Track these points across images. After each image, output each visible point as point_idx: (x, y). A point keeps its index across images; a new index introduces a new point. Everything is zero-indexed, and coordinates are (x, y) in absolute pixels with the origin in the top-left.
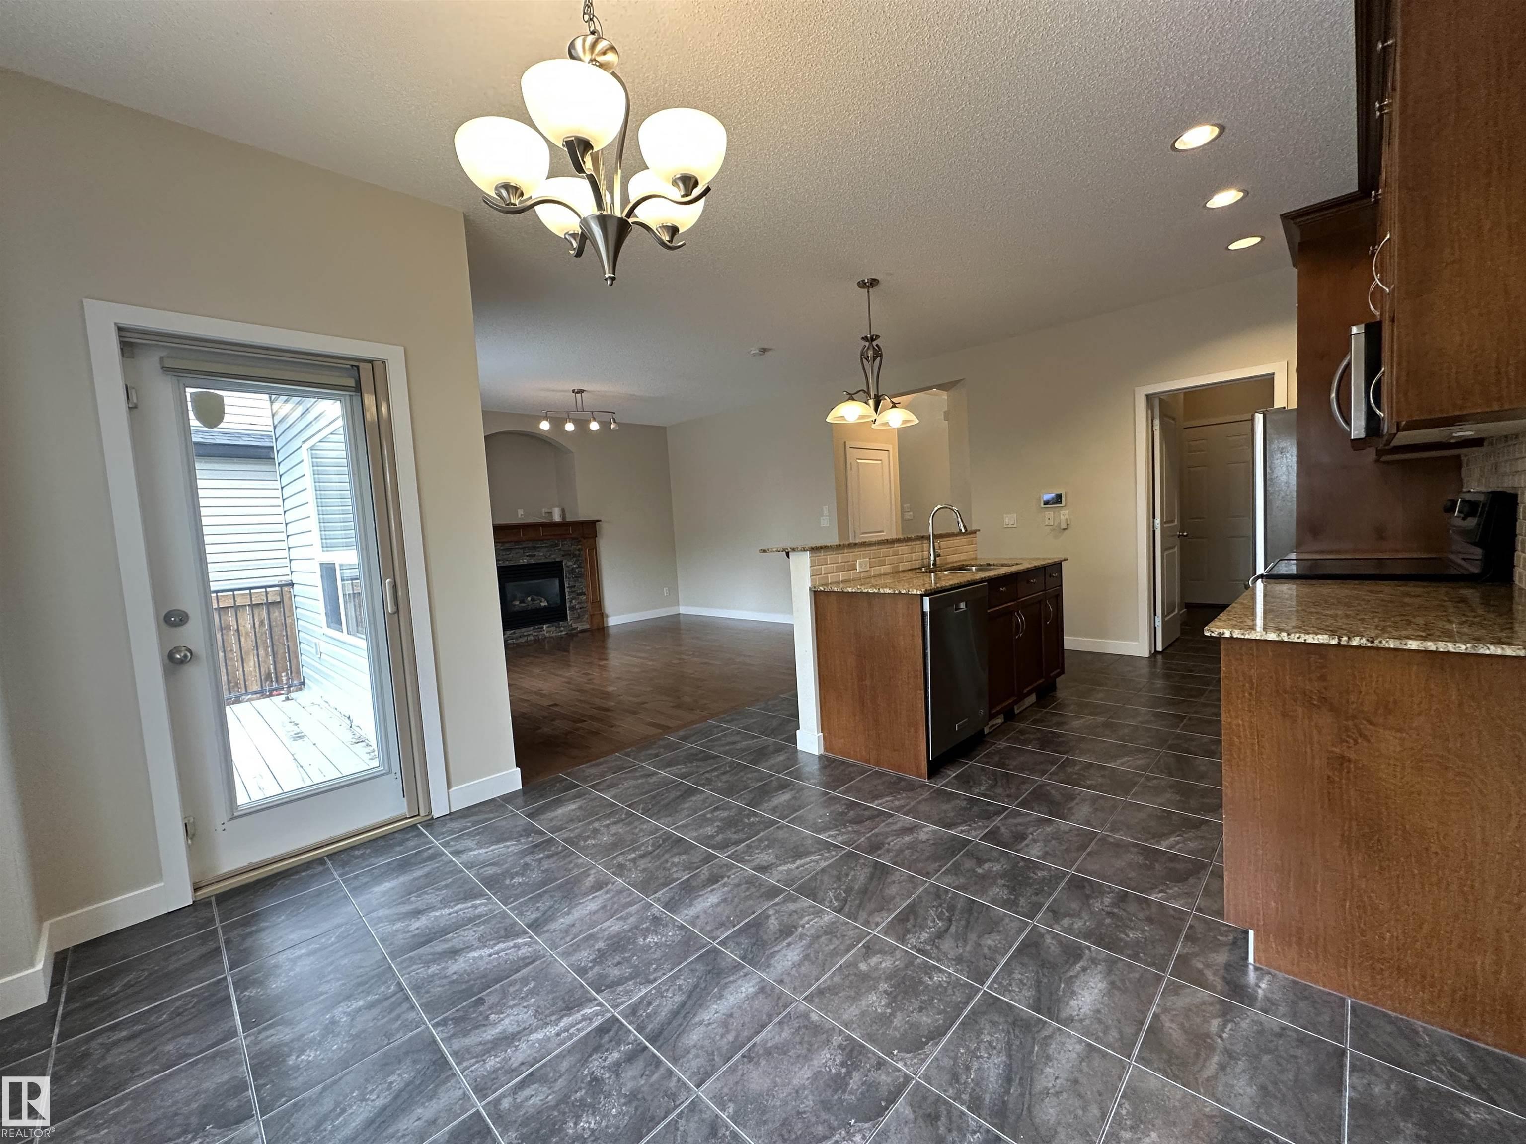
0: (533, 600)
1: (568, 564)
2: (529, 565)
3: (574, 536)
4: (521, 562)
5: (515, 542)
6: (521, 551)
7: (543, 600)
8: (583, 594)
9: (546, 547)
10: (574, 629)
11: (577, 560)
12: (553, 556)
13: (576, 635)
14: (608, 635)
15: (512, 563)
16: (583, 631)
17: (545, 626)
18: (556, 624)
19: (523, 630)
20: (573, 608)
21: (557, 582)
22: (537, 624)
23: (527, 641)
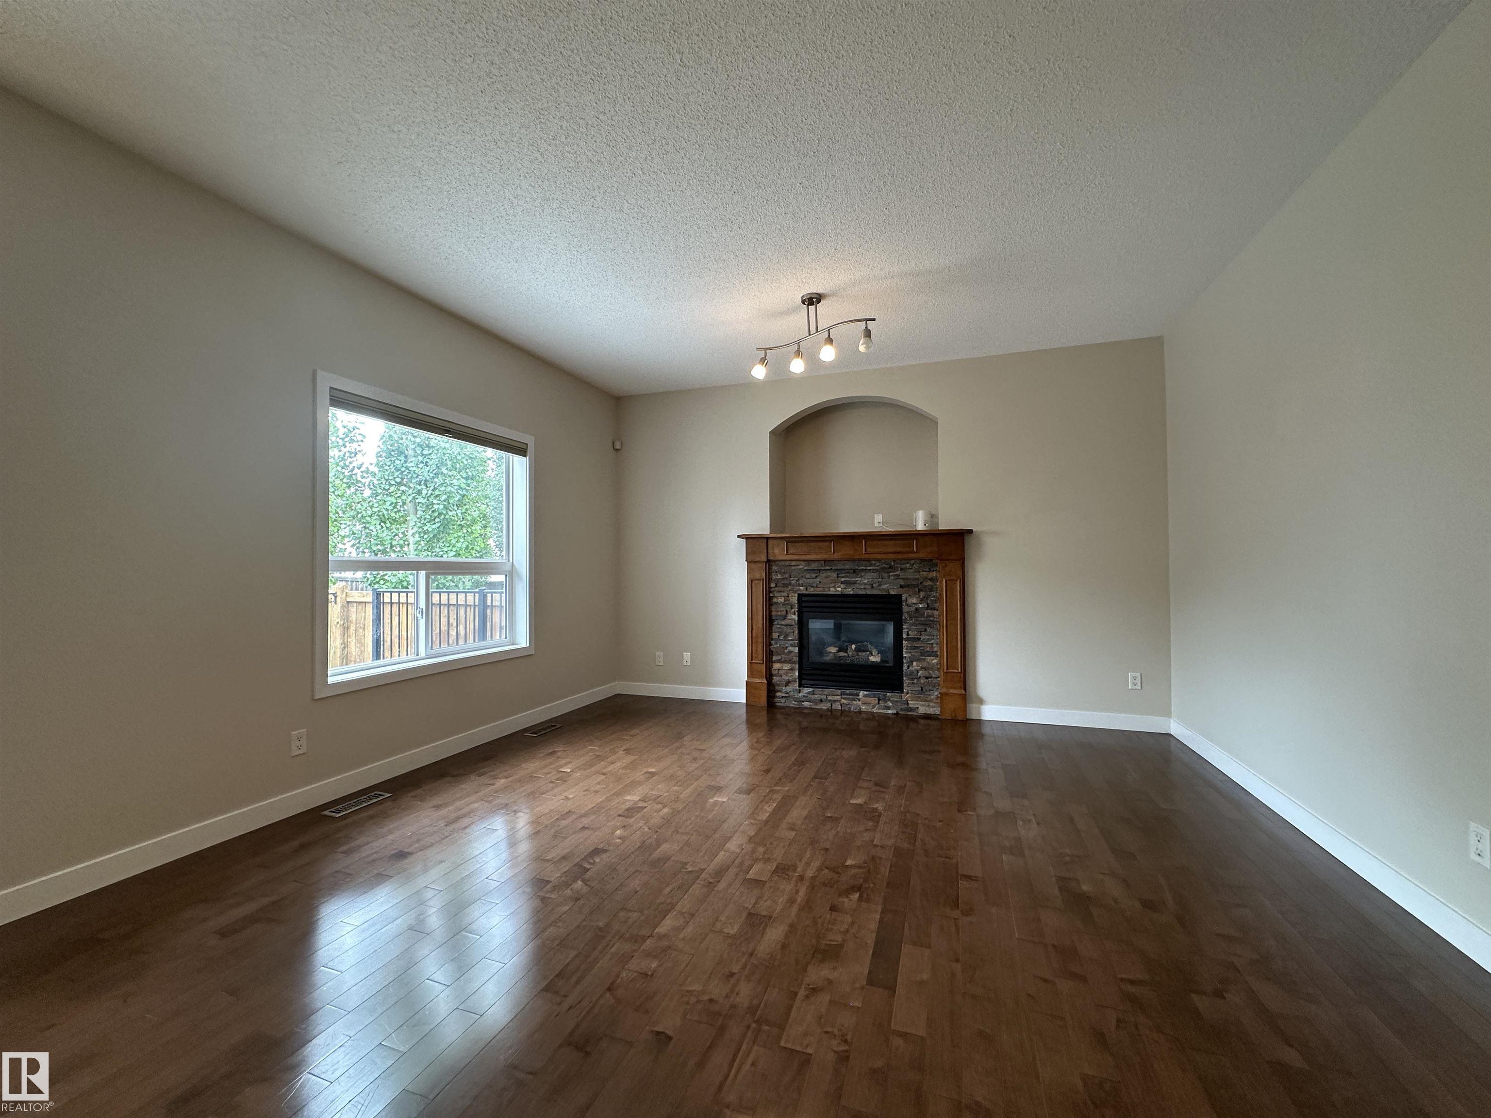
0: (858, 650)
1: (912, 601)
2: (843, 596)
3: (921, 555)
4: (832, 591)
5: (825, 561)
6: (835, 575)
7: (874, 652)
8: (933, 654)
9: (874, 571)
10: (911, 710)
11: (926, 597)
12: (884, 587)
13: (914, 719)
14: (981, 736)
15: (819, 591)
16: (927, 717)
17: (862, 693)
18: (881, 694)
19: (827, 691)
20: (913, 676)
21: (890, 628)
22: (851, 688)
23: (831, 710)
